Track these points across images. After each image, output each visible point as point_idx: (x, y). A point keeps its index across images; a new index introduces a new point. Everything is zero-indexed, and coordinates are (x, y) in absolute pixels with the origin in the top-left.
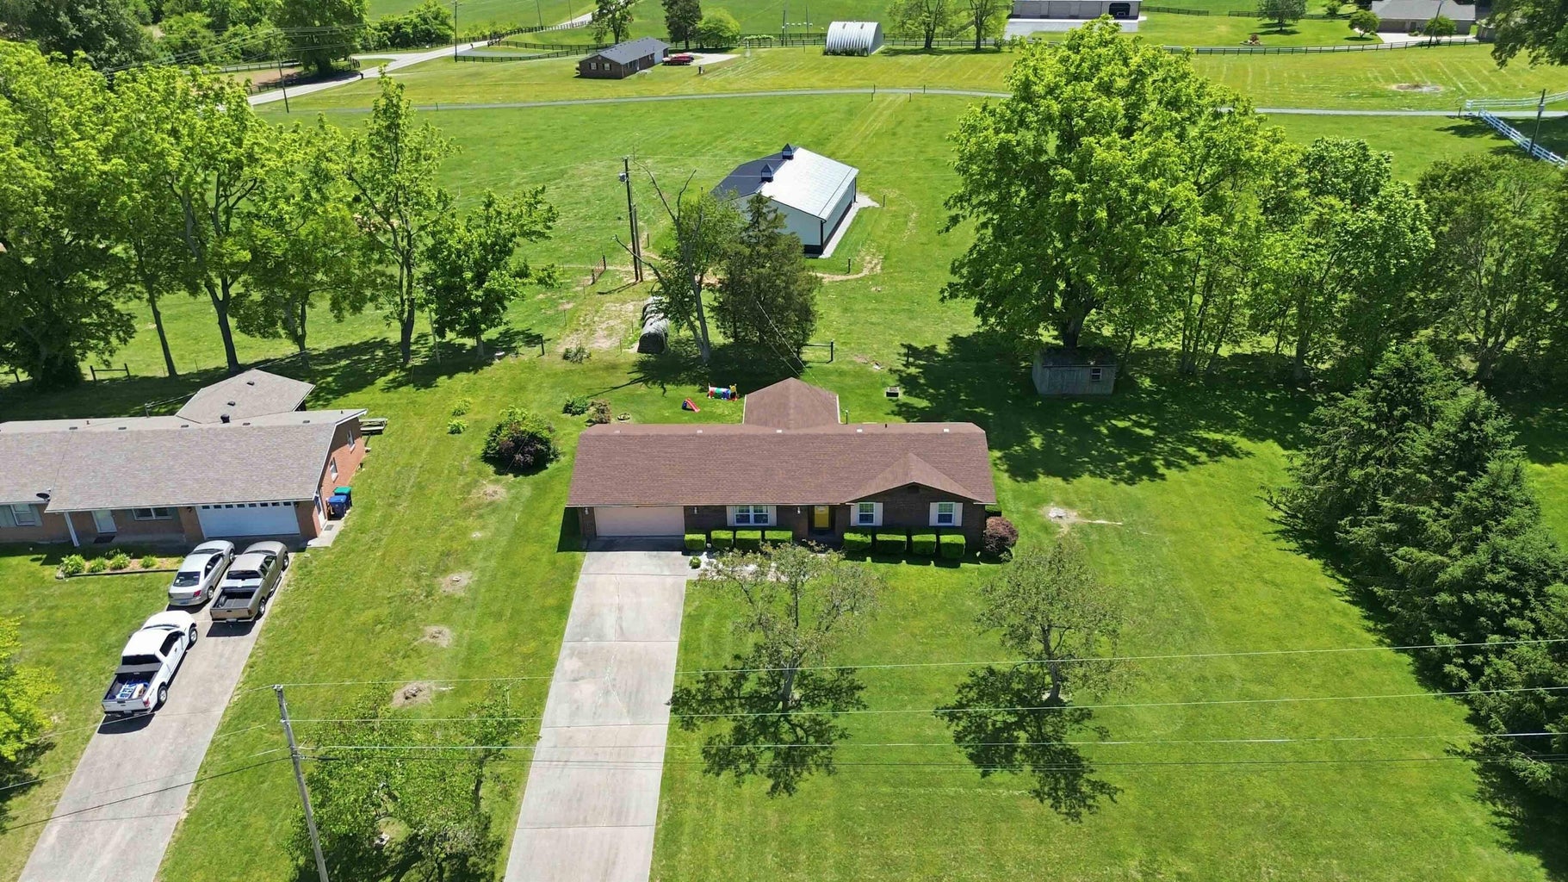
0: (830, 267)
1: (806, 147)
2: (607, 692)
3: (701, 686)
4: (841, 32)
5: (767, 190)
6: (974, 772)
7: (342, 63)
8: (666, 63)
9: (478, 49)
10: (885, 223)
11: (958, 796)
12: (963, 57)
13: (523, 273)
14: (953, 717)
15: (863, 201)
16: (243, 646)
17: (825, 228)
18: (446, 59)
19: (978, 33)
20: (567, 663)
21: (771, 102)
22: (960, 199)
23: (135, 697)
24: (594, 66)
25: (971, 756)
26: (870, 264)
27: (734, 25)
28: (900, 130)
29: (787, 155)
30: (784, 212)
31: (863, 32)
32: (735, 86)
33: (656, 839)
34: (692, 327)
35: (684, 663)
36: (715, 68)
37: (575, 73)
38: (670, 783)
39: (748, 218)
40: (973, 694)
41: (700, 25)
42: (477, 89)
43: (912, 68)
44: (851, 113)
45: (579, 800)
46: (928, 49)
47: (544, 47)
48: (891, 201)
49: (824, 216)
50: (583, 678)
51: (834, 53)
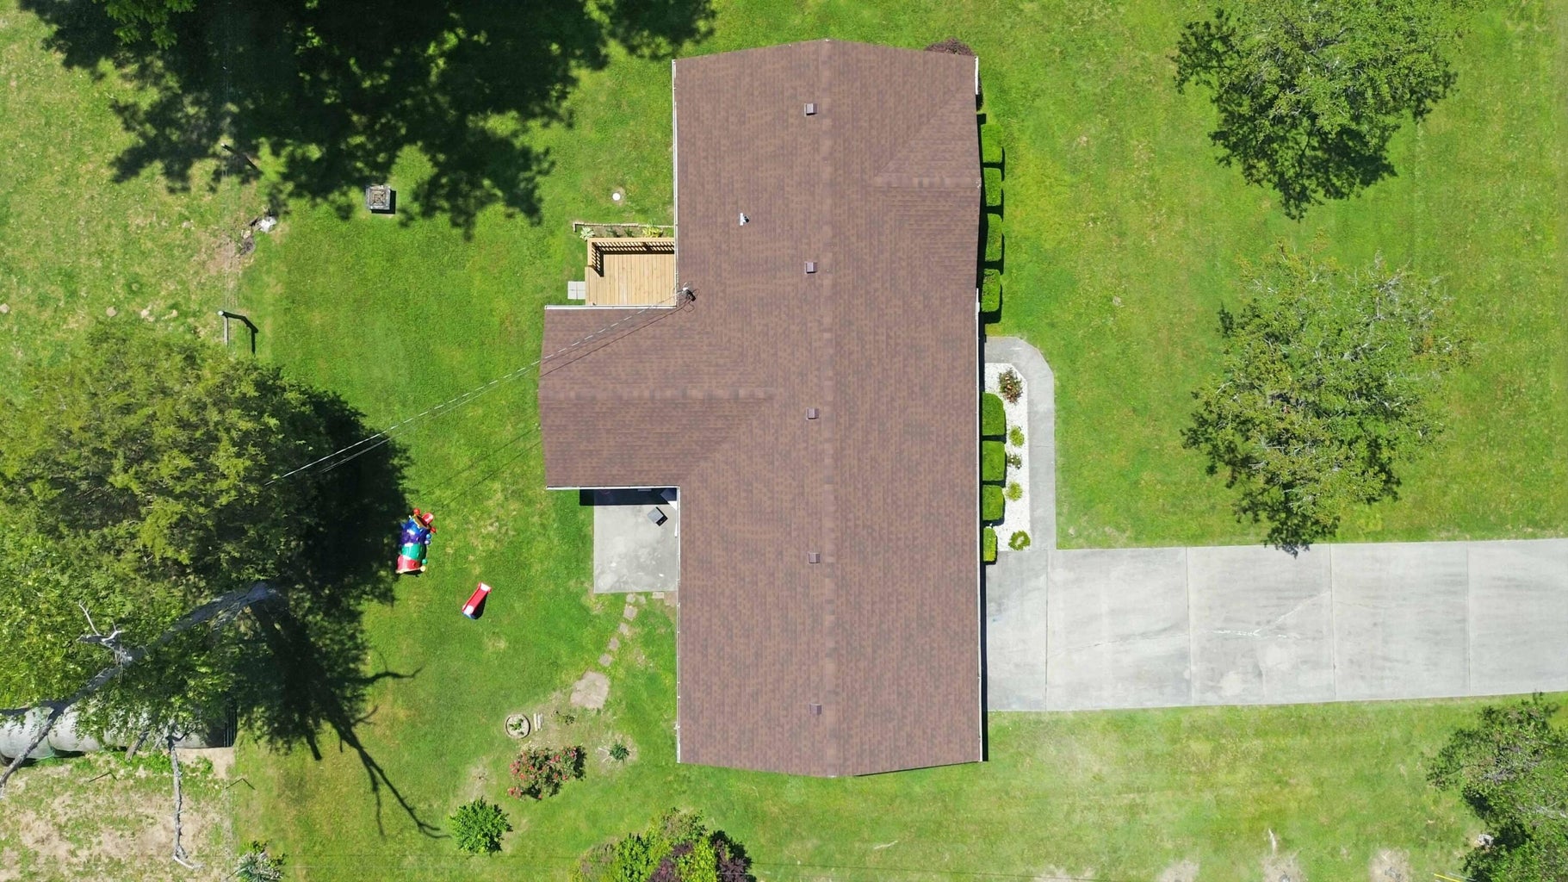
2: (1281, 629)
3: (1263, 515)
6: (1386, 182)
11: (1426, 198)
14: (1303, 196)
20: (1234, 690)
25: (1366, 183)
33: (1483, 538)
35: (1226, 538)
38: (1416, 533)
40: (1262, 165)
45: (1437, 633)
50: (1256, 666)
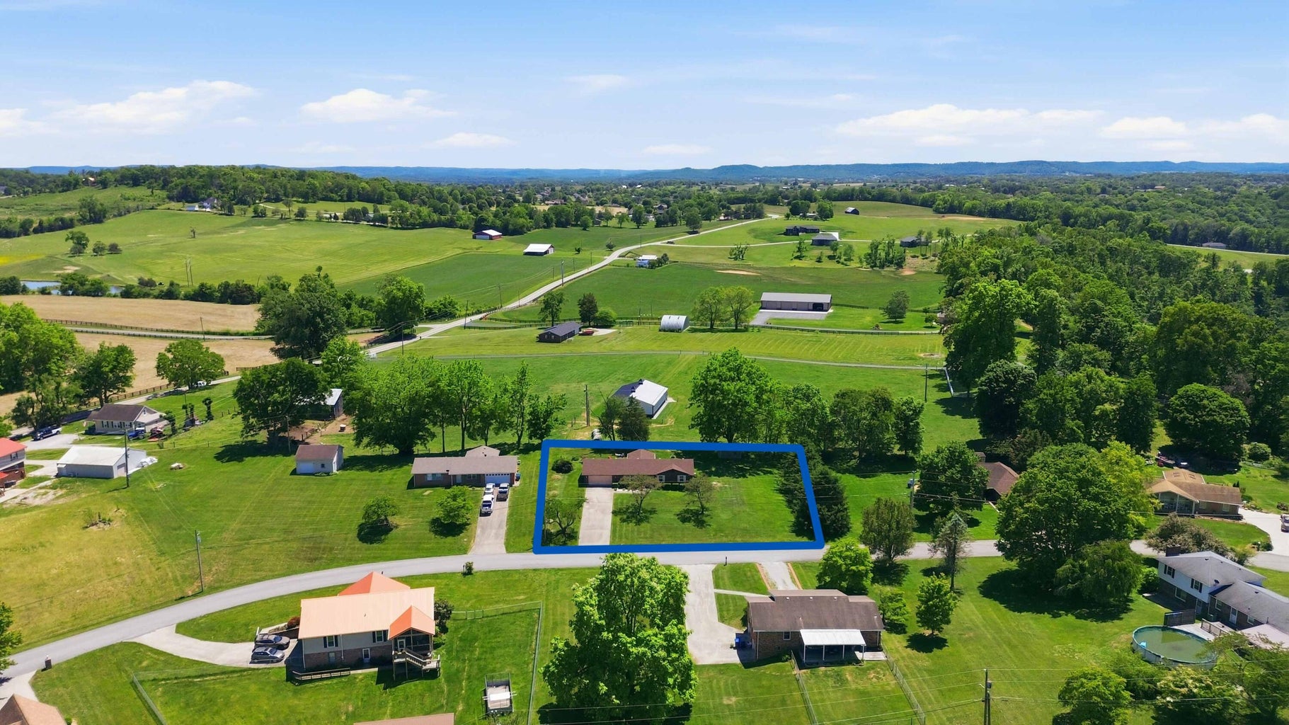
0: (656, 422)
1: (649, 379)
2: (597, 511)
3: (619, 510)
4: (669, 320)
5: (634, 395)
7: (407, 331)
8: (580, 335)
9: (474, 321)
10: (677, 408)
12: (728, 334)
13: (556, 420)
14: (677, 516)
15: (670, 400)
16: (506, 504)
17: (654, 409)
18: (460, 327)
19: (736, 322)
20: (586, 506)
21: (634, 357)
22: (692, 398)
23: (485, 510)
24: (546, 336)
25: (681, 521)
26: (670, 421)
27: (614, 314)
28: (689, 372)
29: (640, 383)
30: (638, 402)
31: (679, 320)
32: (617, 349)
34: (610, 437)
35: (615, 506)
36: (604, 338)
37: (536, 340)
39: (628, 403)
40: (683, 512)
41: (597, 314)
42: (489, 347)
43: (702, 341)
44: (669, 363)
46: (712, 330)
47: (511, 321)
48: (681, 400)
49: (654, 404)
50: (590, 508)
51: (664, 331)
